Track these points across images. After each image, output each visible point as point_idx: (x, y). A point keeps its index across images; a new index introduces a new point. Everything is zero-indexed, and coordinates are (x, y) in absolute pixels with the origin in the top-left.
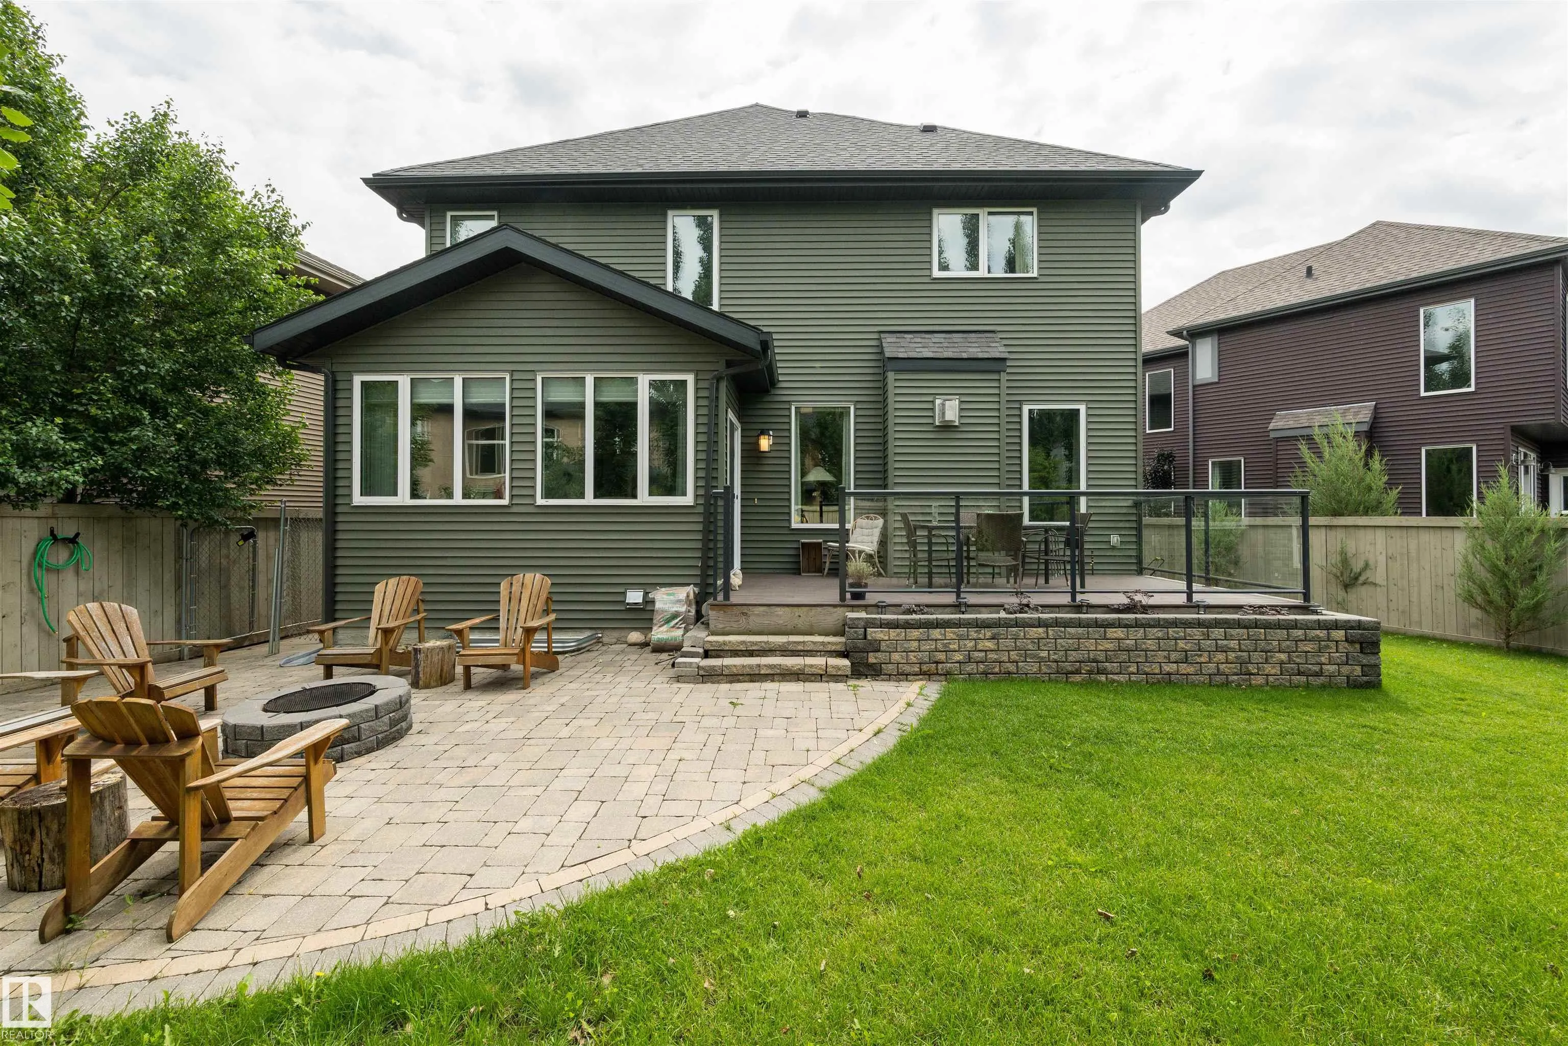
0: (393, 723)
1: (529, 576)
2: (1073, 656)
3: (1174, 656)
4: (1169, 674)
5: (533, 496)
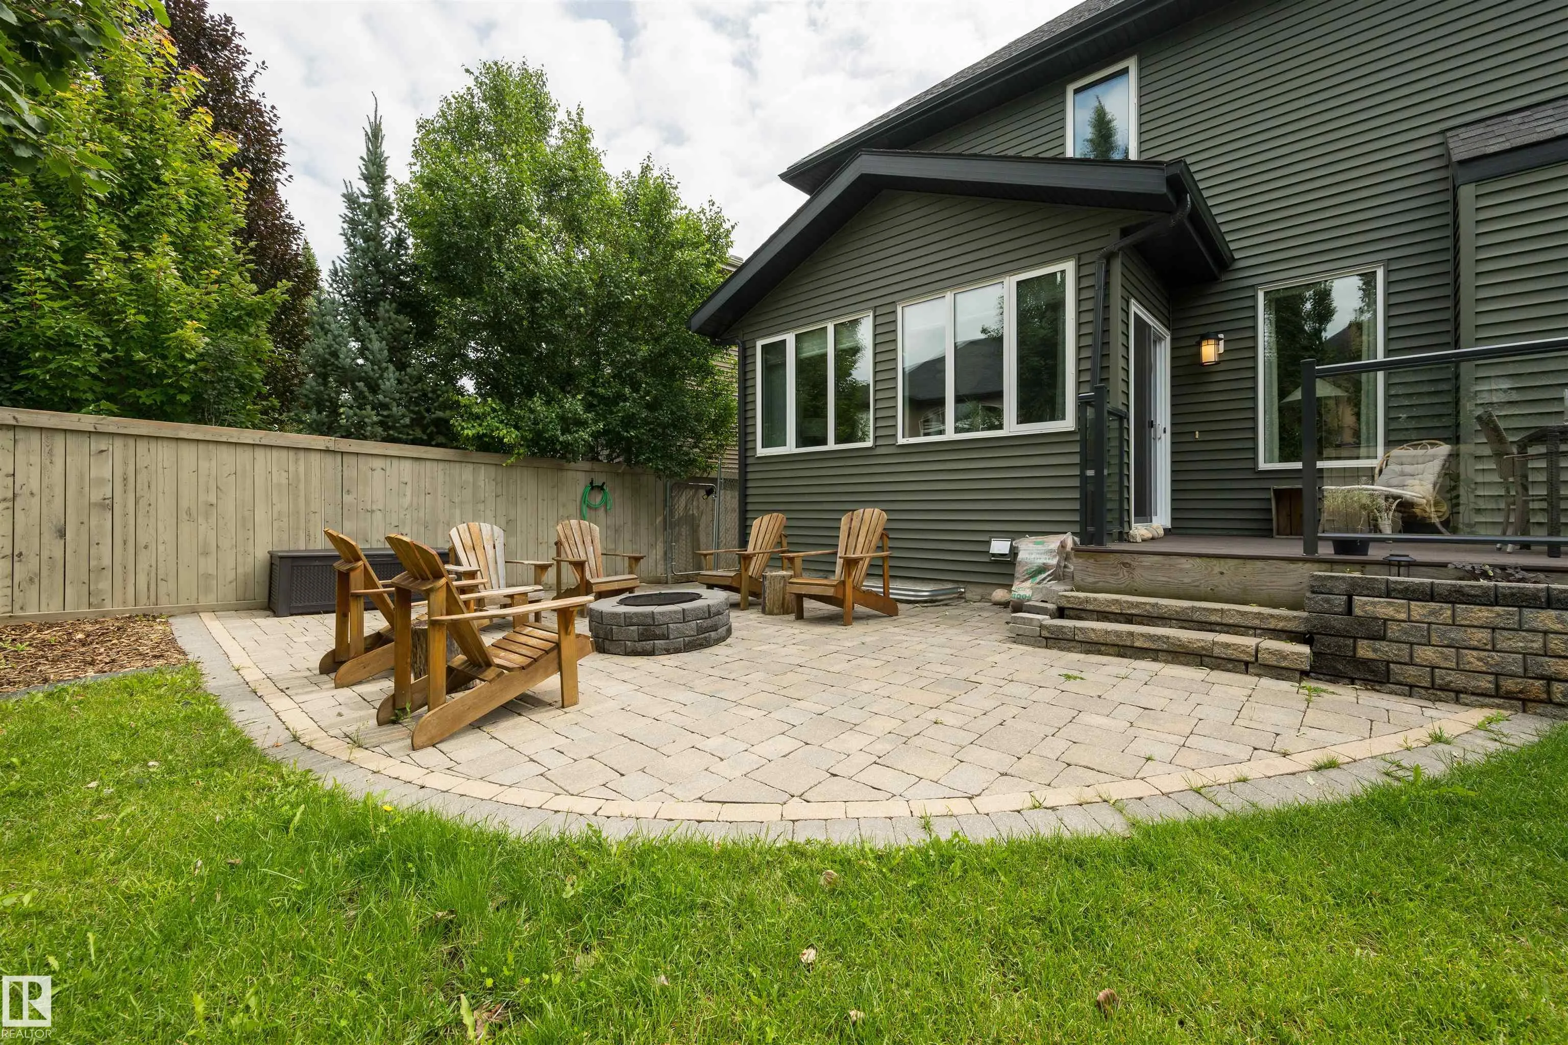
0: (701, 630)
1: (869, 511)
5: (894, 436)
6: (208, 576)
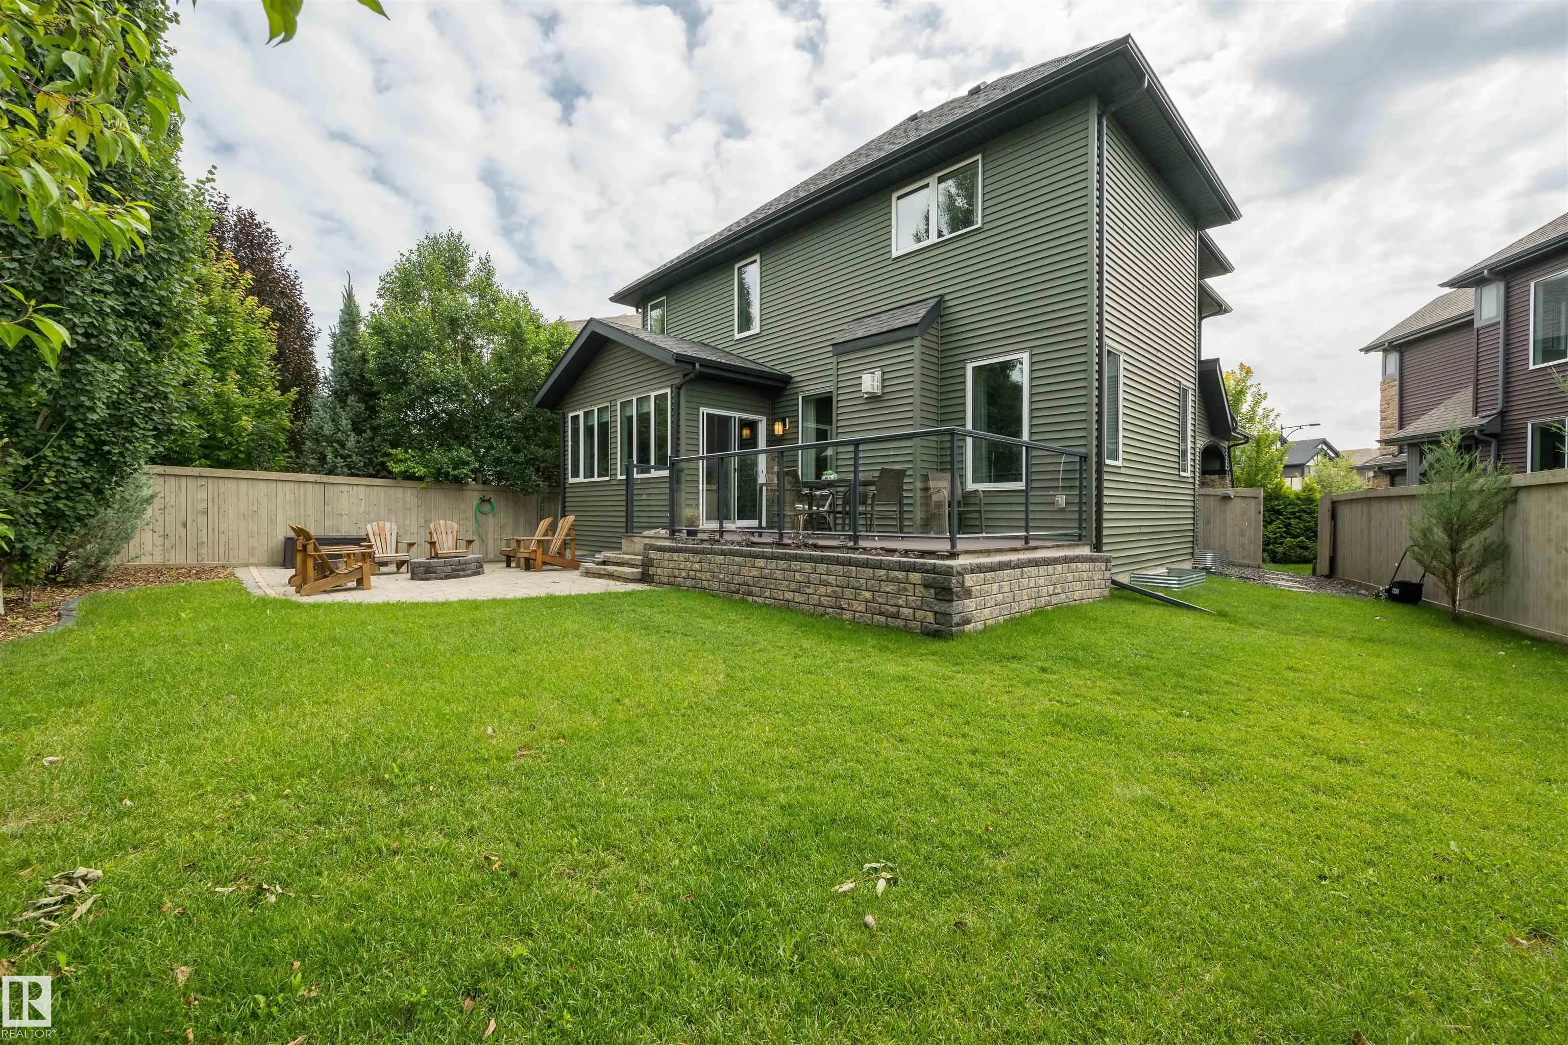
2: (737, 579)
3: (793, 586)
4: (788, 601)
5: (617, 474)
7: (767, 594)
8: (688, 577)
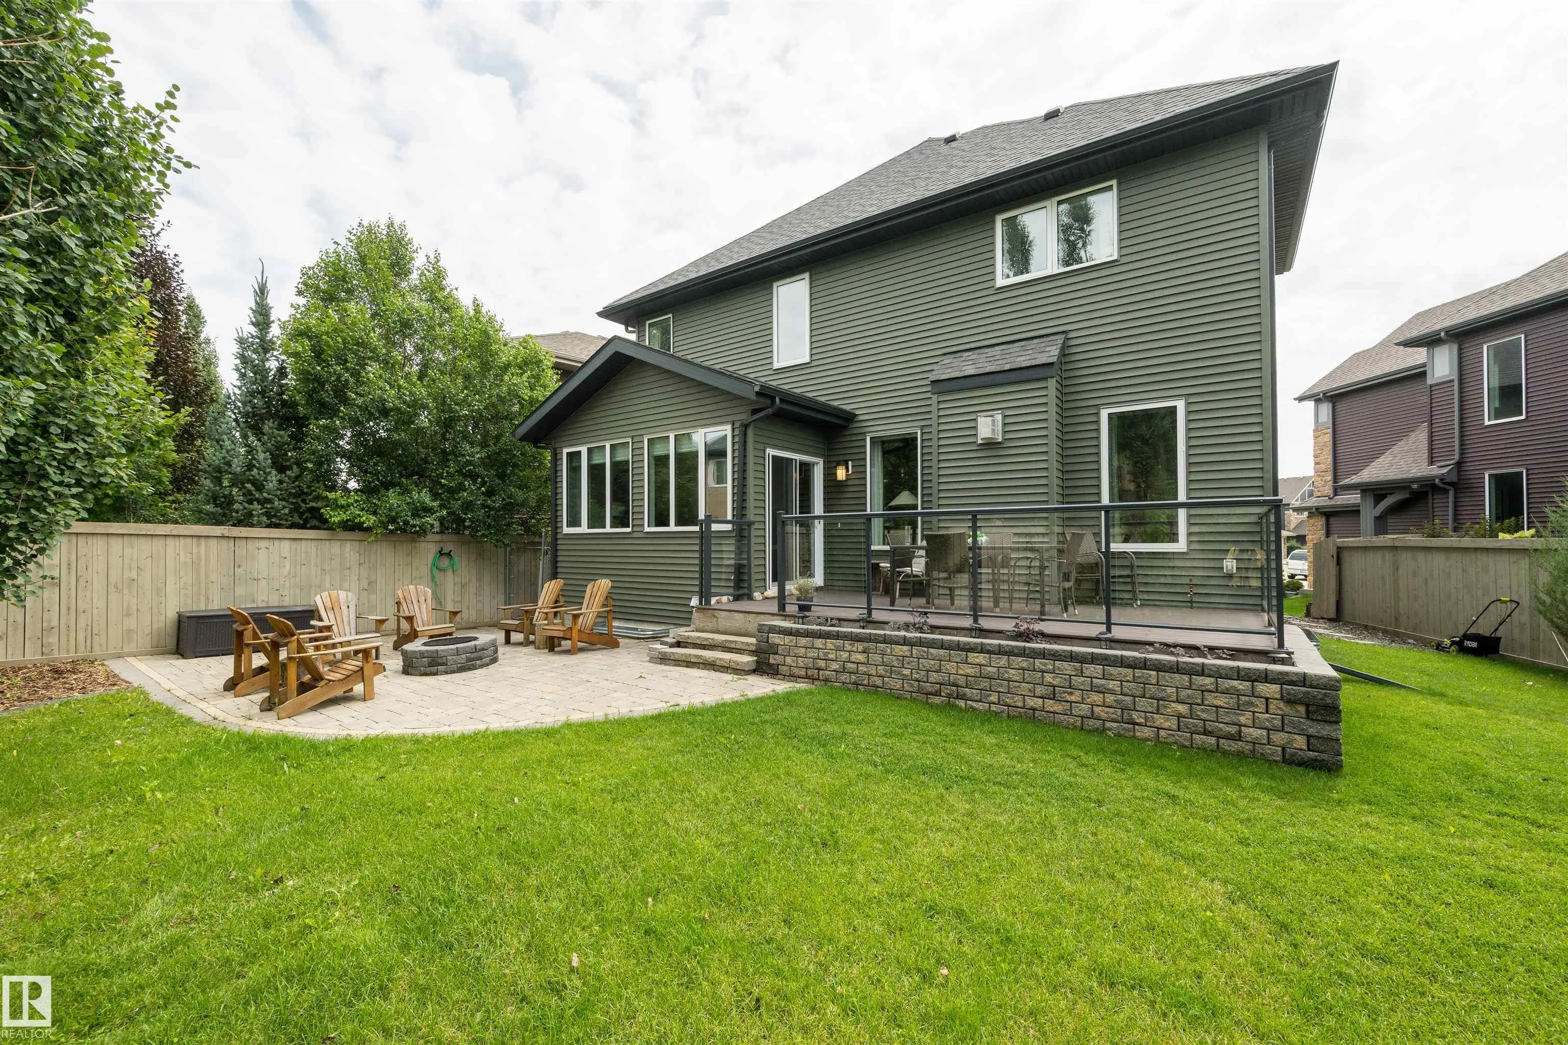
4: (1034, 710)
5: (643, 525)
6: (130, 631)
7: (994, 698)
8: (844, 670)
